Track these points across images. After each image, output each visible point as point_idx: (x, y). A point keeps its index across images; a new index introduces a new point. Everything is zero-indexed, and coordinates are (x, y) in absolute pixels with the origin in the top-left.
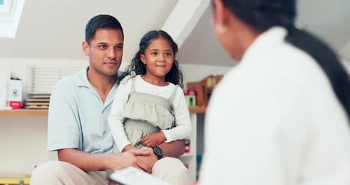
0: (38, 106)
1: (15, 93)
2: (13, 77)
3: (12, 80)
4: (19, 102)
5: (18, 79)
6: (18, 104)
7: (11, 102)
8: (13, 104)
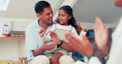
0: (18, 35)
1: (6, 31)
2: (6, 25)
3: (5, 26)
4: (8, 34)
5: (7, 26)
6: (7, 35)
7: (5, 34)
8: (6, 35)
